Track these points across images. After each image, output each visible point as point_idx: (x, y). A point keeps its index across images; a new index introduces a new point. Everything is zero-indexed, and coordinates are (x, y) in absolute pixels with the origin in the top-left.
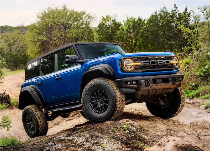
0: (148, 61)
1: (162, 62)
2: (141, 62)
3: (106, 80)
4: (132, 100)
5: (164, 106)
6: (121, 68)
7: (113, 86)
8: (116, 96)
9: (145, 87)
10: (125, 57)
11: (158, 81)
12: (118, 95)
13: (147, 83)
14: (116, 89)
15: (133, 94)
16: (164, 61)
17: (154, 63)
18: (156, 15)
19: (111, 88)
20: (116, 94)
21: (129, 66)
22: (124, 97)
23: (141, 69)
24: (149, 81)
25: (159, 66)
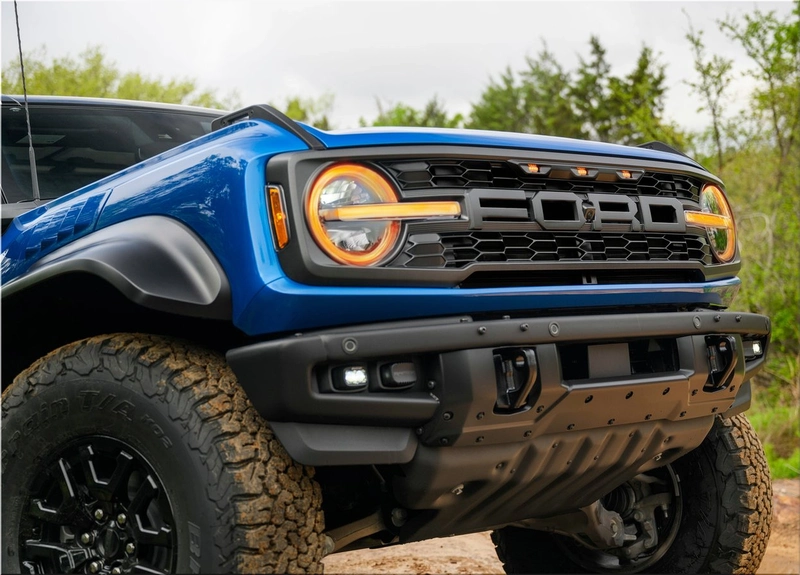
0: (519, 194)
1: (624, 207)
2: (459, 199)
3: (155, 353)
4: (386, 519)
5: (620, 551)
6: (284, 238)
7: (207, 409)
8: (235, 498)
9: (497, 410)
10: (324, 149)
11: (597, 360)
12: (253, 486)
13: (510, 379)
14: (233, 434)
15: (394, 472)
16: (638, 204)
17: (565, 210)
18: (510, 89)
19: (195, 424)
20: (234, 483)
21: (355, 225)
22: (317, 503)
23: (461, 257)
24: (533, 362)
25: (607, 243)
